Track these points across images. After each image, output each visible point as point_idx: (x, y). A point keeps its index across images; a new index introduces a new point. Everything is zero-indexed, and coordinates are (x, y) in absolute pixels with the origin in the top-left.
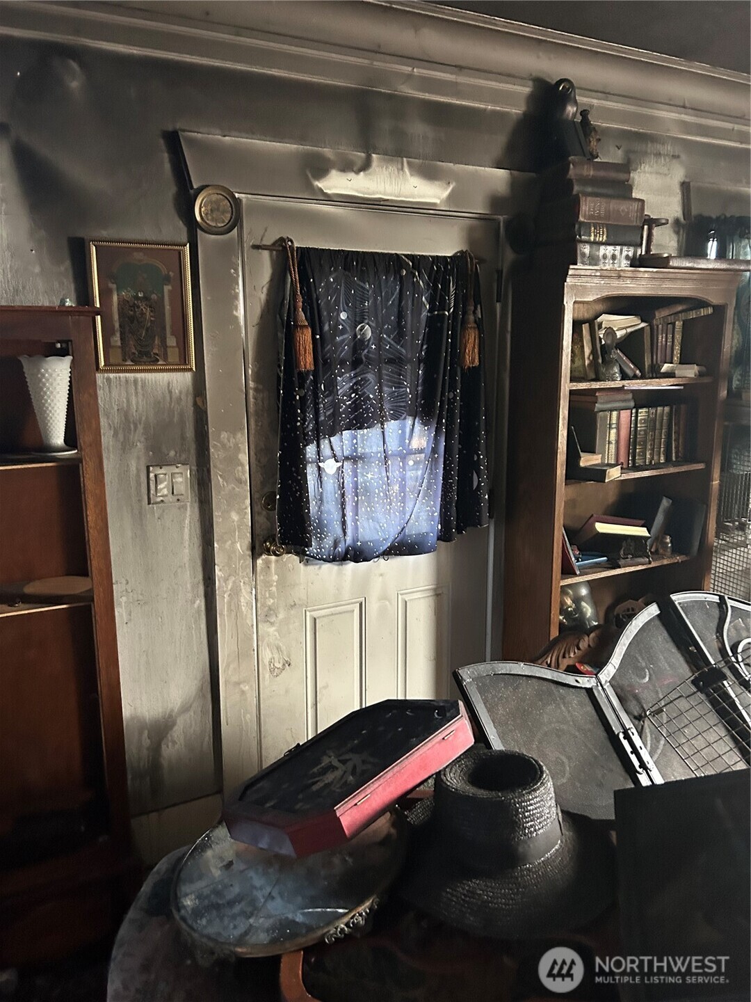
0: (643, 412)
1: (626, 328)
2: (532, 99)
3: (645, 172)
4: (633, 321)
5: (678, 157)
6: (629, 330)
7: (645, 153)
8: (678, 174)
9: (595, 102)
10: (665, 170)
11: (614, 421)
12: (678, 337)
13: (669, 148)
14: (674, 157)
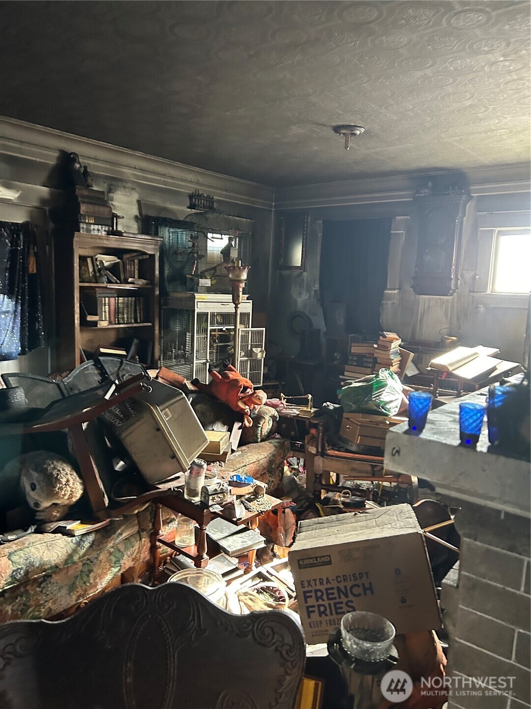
0: (121, 300)
1: (110, 261)
2: (58, 158)
3: (118, 194)
4: (113, 258)
5: (135, 189)
6: (112, 262)
7: (118, 186)
8: (135, 196)
9: (91, 163)
10: (128, 194)
11: (107, 302)
12: (136, 267)
13: (130, 185)
14: (133, 189)
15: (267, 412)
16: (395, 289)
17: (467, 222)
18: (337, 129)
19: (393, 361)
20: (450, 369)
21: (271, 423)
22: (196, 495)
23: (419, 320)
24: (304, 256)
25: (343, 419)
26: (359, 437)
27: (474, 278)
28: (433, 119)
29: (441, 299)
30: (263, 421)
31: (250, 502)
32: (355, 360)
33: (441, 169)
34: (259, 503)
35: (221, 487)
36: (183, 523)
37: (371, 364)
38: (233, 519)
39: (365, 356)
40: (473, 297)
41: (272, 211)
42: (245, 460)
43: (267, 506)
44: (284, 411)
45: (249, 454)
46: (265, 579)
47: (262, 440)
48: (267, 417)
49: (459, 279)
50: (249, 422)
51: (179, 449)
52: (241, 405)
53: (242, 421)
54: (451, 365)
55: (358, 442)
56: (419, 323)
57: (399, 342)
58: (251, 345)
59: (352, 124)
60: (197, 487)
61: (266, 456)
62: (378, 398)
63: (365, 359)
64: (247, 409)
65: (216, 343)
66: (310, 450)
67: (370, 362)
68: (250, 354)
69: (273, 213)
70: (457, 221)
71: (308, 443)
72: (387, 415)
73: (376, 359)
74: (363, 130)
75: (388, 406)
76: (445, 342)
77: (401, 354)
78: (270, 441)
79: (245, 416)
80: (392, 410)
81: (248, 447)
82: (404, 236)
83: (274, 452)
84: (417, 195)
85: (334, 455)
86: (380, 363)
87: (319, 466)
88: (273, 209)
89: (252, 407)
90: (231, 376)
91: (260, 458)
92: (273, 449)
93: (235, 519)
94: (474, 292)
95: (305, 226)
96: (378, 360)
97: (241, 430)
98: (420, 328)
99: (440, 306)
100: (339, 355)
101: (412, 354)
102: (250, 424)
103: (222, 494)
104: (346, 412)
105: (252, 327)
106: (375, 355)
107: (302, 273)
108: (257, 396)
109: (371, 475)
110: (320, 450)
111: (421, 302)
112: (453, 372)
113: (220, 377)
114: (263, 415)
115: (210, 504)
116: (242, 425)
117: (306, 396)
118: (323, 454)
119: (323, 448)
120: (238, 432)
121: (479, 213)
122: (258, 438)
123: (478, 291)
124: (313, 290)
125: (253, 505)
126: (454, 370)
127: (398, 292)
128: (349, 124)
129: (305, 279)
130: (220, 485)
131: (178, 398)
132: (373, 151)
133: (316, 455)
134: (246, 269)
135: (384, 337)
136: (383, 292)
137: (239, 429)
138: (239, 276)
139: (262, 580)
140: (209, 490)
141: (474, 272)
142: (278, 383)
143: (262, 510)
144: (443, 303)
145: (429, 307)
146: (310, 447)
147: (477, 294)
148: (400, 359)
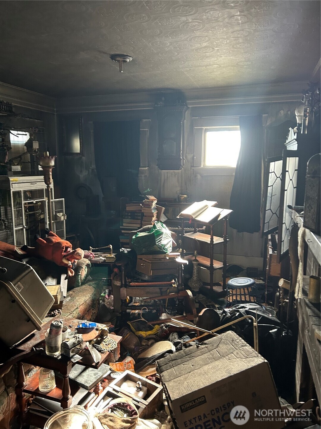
15: (84, 262)
16: (145, 167)
17: (186, 123)
18: (113, 57)
19: (154, 214)
20: (194, 217)
21: (86, 270)
22: (57, 350)
23: (162, 186)
24: (82, 146)
25: (138, 259)
26: (152, 271)
27: (193, 158)
28: (179, 54)
29: (174, 172)
30: (82, 269)
31: (99, 344)
32: (129, 215)
33: (170, 89)
34: (106, 343)
35: (78, 339)
36: (45, 373)
37: (140, 217)
38: (93, 364)
39: (136, 212)
40: (193, 170)
41: (54, 114)
42: (76, 304)
43: (114, 344)
44: (94, 259)
45: (77, 298)
46: (114, 397)
47: (83, 284)
48: (84, 267)
49: (184, 159)
50: (72, 273)
51: (32, 313)
52: (65, 261)
53: (67, 273)
54: (194, 214)
55: (151, 274)
56: (162, 188)
57: (156, 202)
58: (55, 211)
59: (125, 54)
60: (56, 344)
61: (90, 296)
62: (159, 243)
63: (136, 214)
64: (70, 263)
65: (27, 212)
66: (115, 284)
67: (139, 216)
68: (56, 218)
69: (55, 115)
70: (182, 123)
71: (113, 279)
72: (165, 253)
73: (143, 213)
74: (131, 59)
75: (166, 247)
76: (181, 198)
77: (157, 209)
78: (89, 283)
79: (68, 269)
80: (169, 249)
81: (74, 292)
82: (148, 132)
83: (95, 293)
84: (156, 105)
85: (135, 285)
86: (146, 216)
87: (124, 295)
88: (55, 113)
89: (73, 261)
90: (54, 240)
91: (86, 299)
92: (93, 290)
93: (94, 364)
94: (193, 166)
95: (81, 125)
96: (144, 214)
97: (67, 280)
98: (163, 191)
99: (174, 176)
100: (114, 212)
101: (164, 208)
102: (72, 274)
103: (79, 345)
104: (139, 255)
105: (55, 199)
106: (143, 211)
107: (81, 157)
108: (77, 253)
109: (160, 295)
110: (123, 283)
111: (162, 174)
112: (196, 219)
113: (45, 242)
114: (81, 266)
115: (71, 356)
116: (67, 276)
117: (109, 246)
118: (126, 286)
119: (125, 282)
120: (65, 282)
121: (193, 118)
122: (79, 283)
123: (196, 166)
124: (90, 169)
125: (102, 346)
126: (196, 217)
127: (148, 169)
128: (123, 54)
129: (84, 161)
130: (77, 338)
131: (27, 272)
132: (132, 74)
133: (121, 287)
134: (54, 158)
135: (148, 199)
136: (139, 169)
137: (65, 279)
138: (48, 163)
139: (112, 398)
140: (68, 345)
141: (193, 154)
142: (74, 235)
143: (111, 349)
144: (176, 174)
145: (168, 177)
146: (116, 282)
147: (196, 168)
148: (157, 212)
